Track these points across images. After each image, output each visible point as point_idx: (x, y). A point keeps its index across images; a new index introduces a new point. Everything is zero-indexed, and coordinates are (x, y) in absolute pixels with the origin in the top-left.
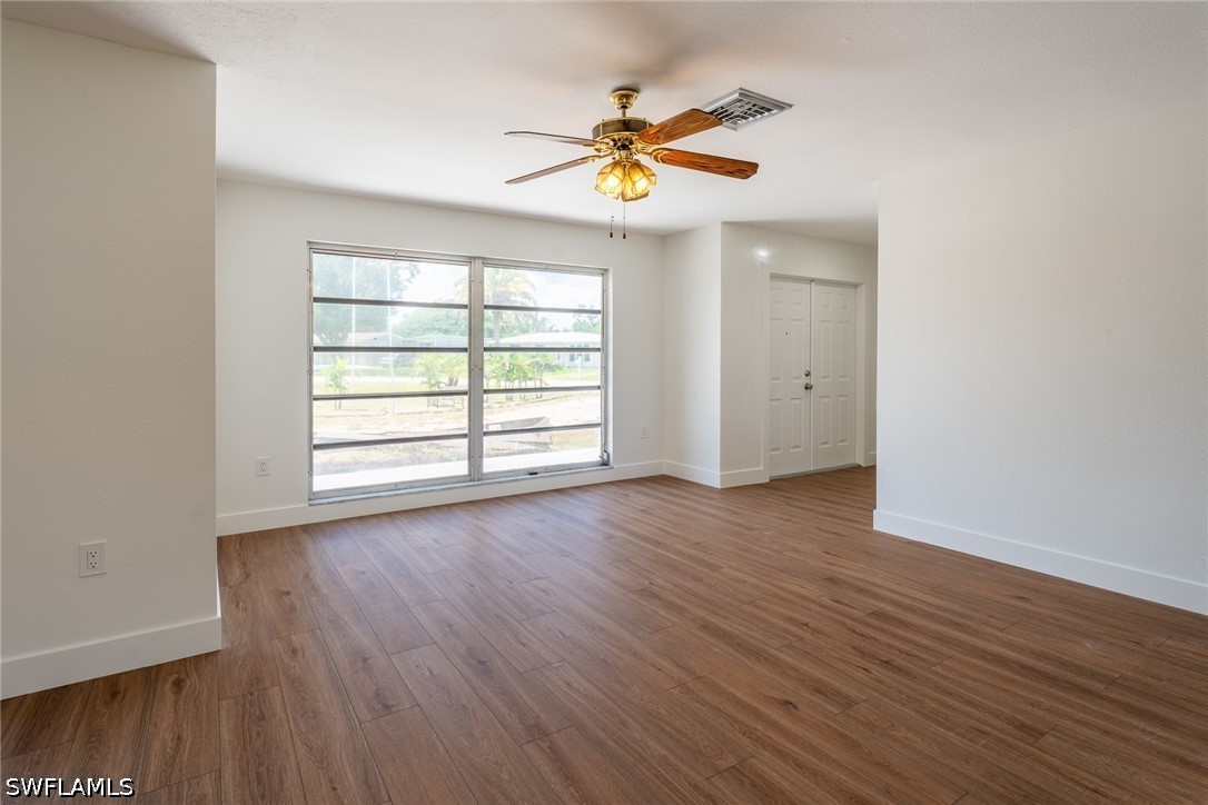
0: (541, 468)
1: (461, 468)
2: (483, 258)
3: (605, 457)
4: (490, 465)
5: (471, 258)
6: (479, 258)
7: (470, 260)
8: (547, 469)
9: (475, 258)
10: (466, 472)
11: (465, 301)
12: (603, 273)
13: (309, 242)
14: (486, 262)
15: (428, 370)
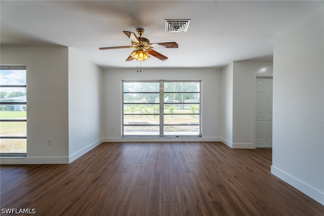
0: (180, 135)
1: (158, 133)
2: (163, 80)
3: (200, 135)
4: (165, 133)
5: (160, 80)
6: (162, 80)
7: (160, 81)
8: (182, 136)
9: (161, 80)
10: (159, 134)
11: (158, 91)
12: (200, 81)
13: (122, 80)
14: (164, 81)
15: (193, 109)
